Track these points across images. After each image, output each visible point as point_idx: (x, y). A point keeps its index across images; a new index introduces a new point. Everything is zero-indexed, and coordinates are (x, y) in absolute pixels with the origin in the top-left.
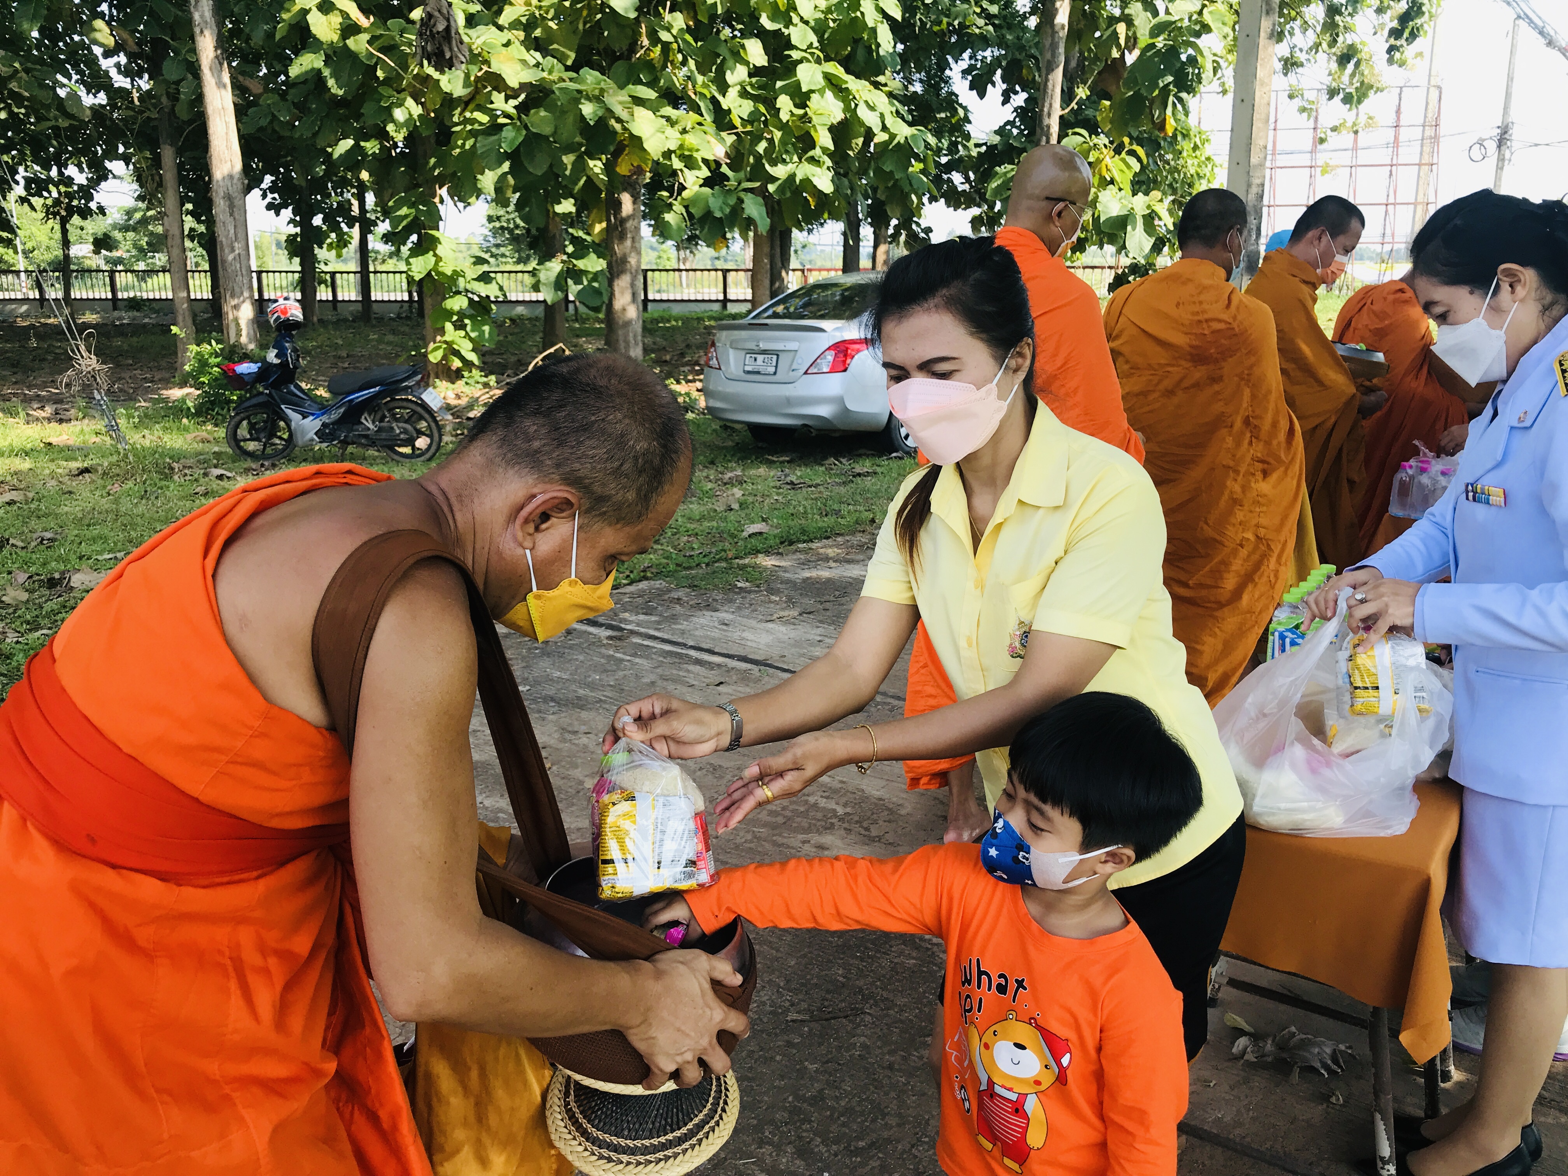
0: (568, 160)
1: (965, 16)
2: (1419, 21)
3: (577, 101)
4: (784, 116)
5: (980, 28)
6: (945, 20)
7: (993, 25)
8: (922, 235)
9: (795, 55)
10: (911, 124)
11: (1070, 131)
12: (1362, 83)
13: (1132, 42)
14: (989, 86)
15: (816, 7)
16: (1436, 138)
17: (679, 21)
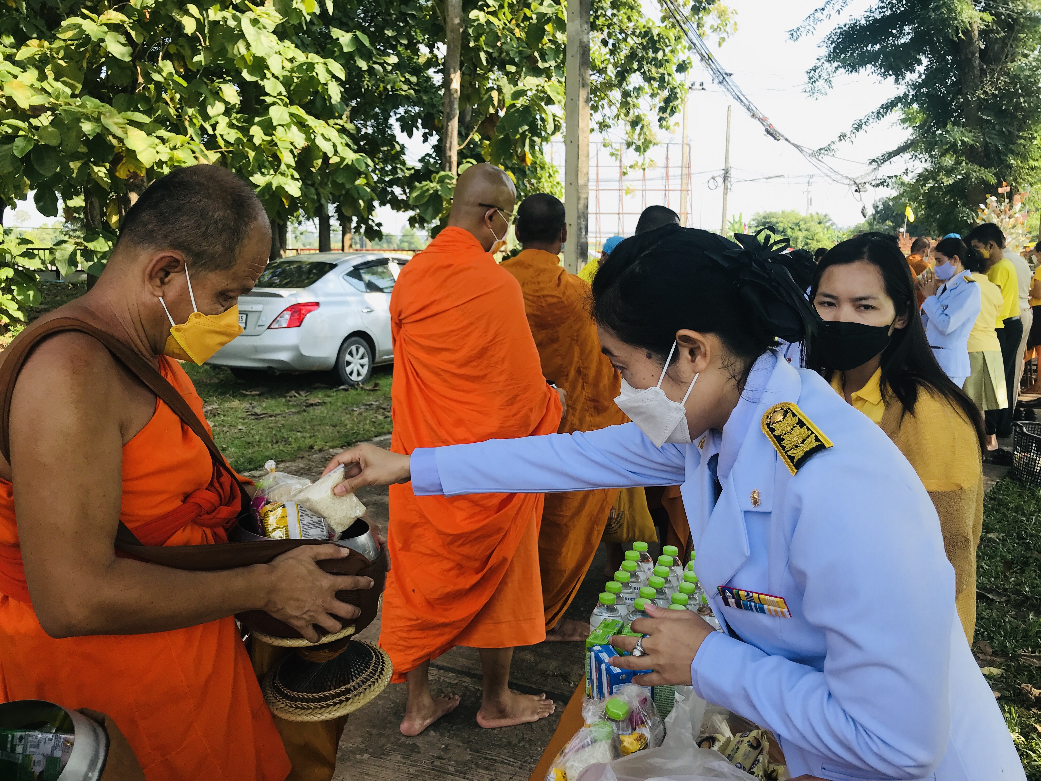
0: (74, 165)
1: (394, 83)
2: (675, 103)
3: (78, 120)
4: (257, 141)
5: (405, 91)
6: (382, 85)
7: (414, 89)
9: (268, 100)
10: (355, 152)
11: (464, 161)
12: (645, 139)
13: (502, 102)
14: (414, 129)
15: (283, 68)
16: (689, 175)
17: (167, 67)
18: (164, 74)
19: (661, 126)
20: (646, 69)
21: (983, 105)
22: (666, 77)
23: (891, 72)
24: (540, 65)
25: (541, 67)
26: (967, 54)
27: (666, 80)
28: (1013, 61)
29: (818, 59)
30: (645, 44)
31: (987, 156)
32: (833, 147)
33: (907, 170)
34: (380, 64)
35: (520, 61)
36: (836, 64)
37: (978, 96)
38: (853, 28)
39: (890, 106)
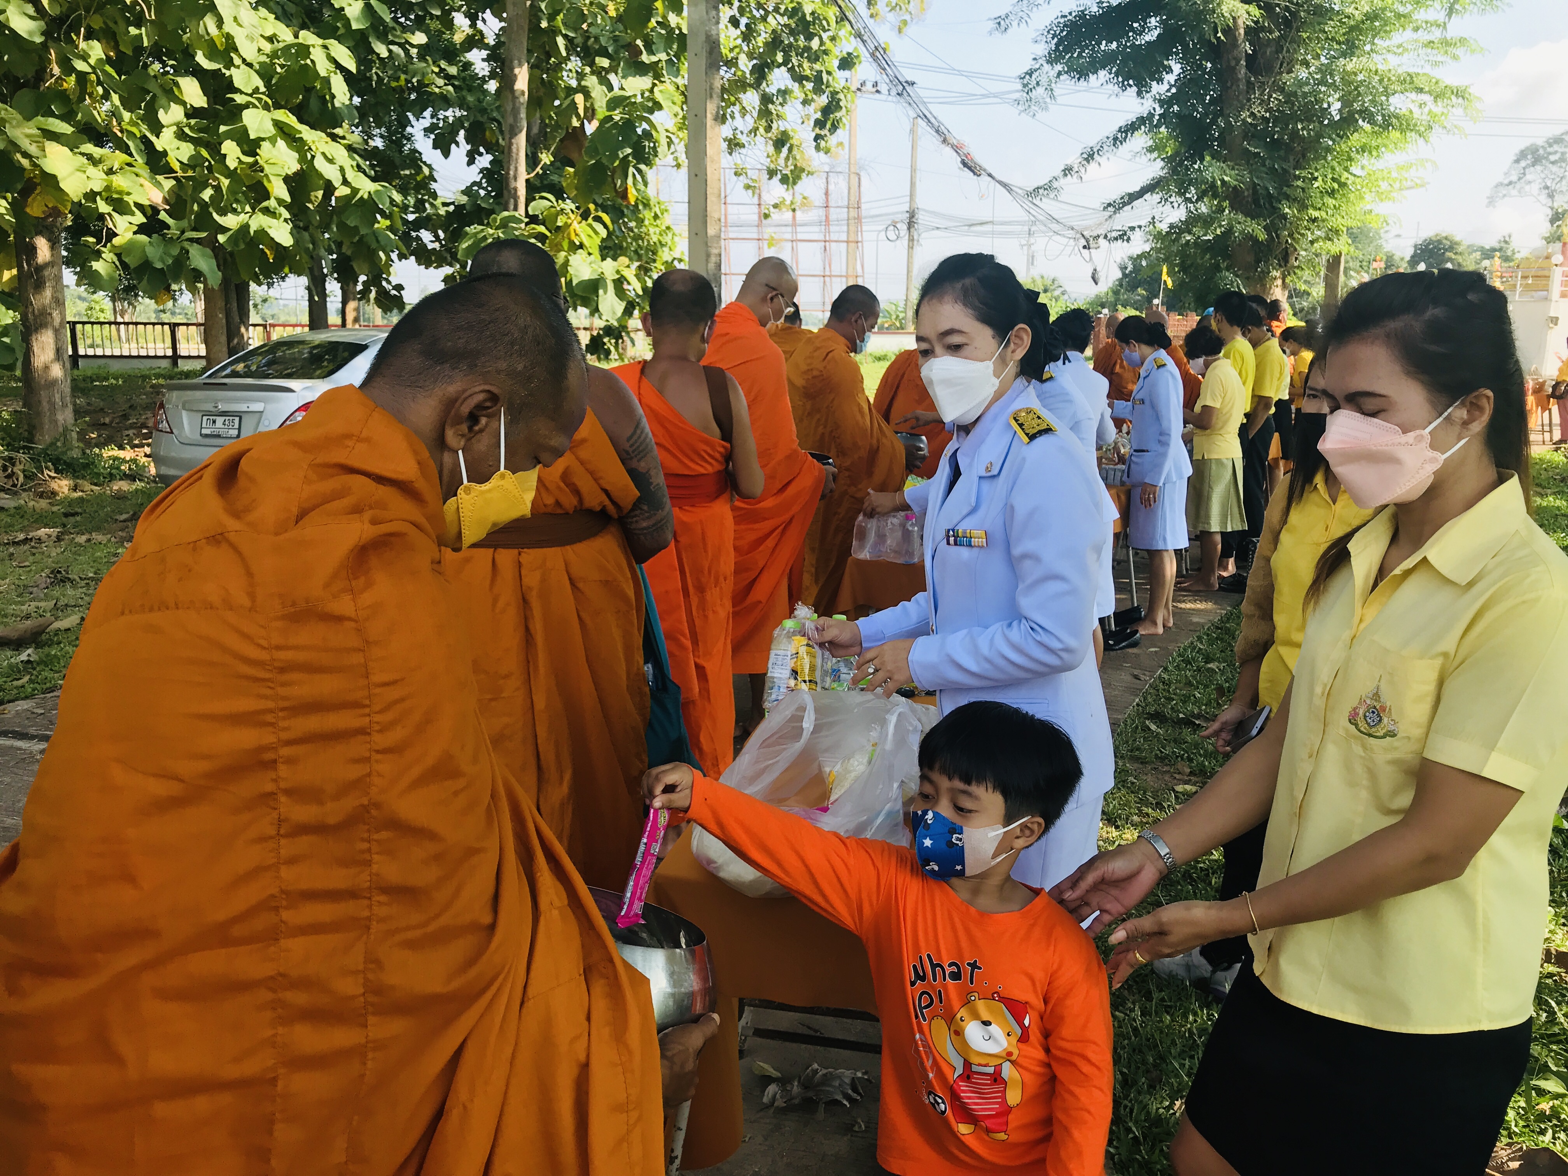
1: (424, 75)
2: (838, 115)
4: (232, 163)
5: (439, 88)
6: (403, 77)
7: (453, 85)
8: (394, 292)
9: (239, 99)
10: (373, 179)
11: (537, 196)
12: (796, 166)
13: (591, 113)
14: (453, 146)
15: (259, 50)
16: (859, 219)
17: (96, 50)
18: (92, 61)
19: (818, 148)
20: (796, 64)
21: (1251, 133)
22: (825, 76)
23: (1131, 82)
24: (645, 58)
25: (647, 62)
26: (1229, 61)
27: (825, 81)
28: (1290, 72)
29: (1035, 59)
30: (793, 25)
31: (1256, 201)
32: (1055, 184)
33: (1153, 218)
34: (399, 45)
35: (616, 52)
36: (1059, 67)
37: (1244, 120)
38: (1080, 16)
39: (1131, 128)
